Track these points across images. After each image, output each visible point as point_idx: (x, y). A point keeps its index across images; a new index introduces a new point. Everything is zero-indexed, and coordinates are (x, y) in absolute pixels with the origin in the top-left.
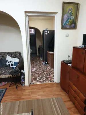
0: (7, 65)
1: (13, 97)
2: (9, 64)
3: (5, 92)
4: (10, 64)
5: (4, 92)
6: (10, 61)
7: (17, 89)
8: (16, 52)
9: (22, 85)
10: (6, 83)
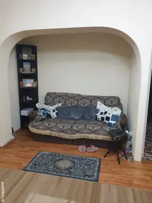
0: (98, 117)
1: (117, 176)
2: (102, 116)
3: (100, 165)
4: (105, 117)
5: (98, 163)
6: (104, 112)
7: (120, 164)
8: (112, 97)
9: (127, 159)
10: (97, 148)
